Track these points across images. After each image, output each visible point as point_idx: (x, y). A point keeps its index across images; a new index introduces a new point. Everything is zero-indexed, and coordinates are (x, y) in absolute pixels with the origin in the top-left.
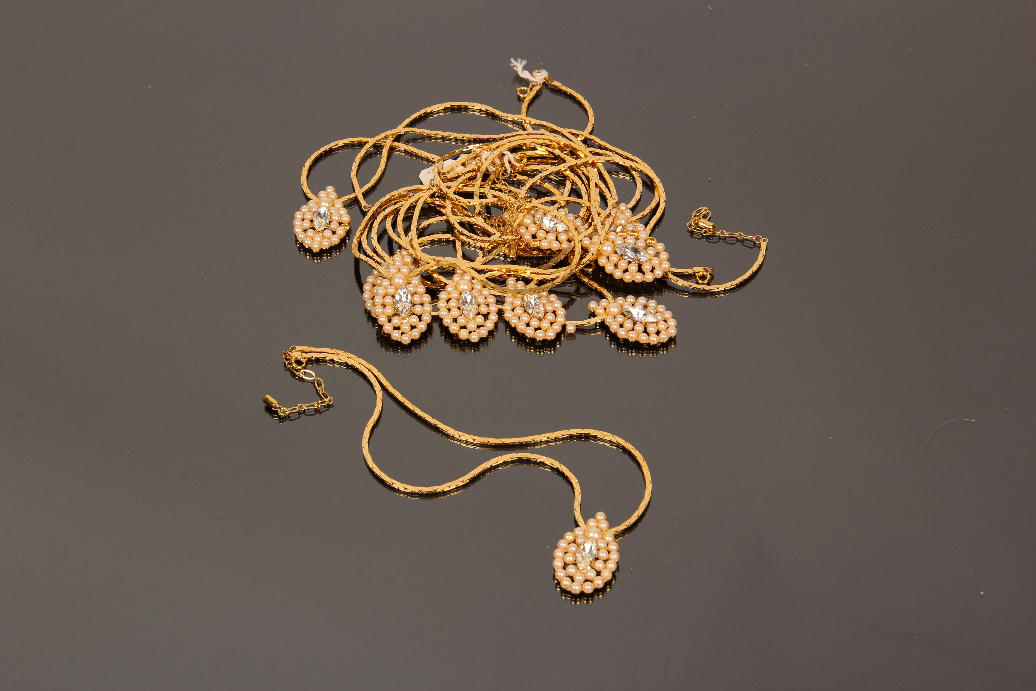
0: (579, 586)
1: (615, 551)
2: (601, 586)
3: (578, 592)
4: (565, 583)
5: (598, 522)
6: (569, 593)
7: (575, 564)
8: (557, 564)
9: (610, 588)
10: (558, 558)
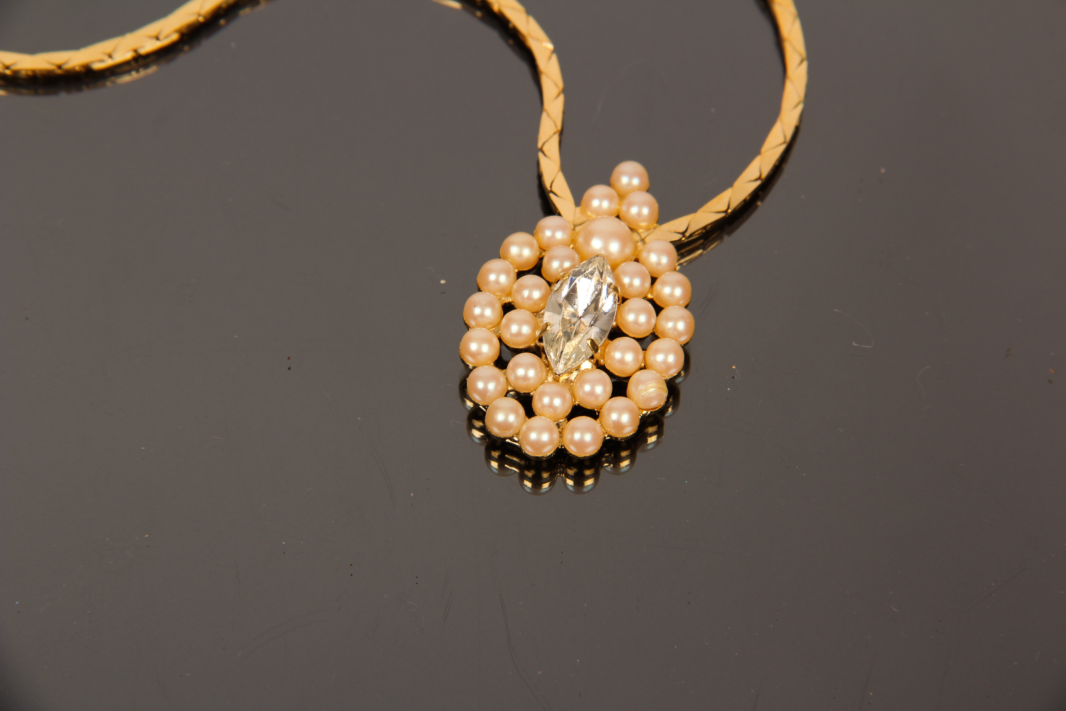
0: (551, 432)
1: (677, 304)
2: (629, 431)
3: (548, 451)
4: (500, 417)
5: (622, 196)
6: (517, 451)
7: (538, 351)
8: (473, 347)
9: (659, 433)
10: (479, 325)
